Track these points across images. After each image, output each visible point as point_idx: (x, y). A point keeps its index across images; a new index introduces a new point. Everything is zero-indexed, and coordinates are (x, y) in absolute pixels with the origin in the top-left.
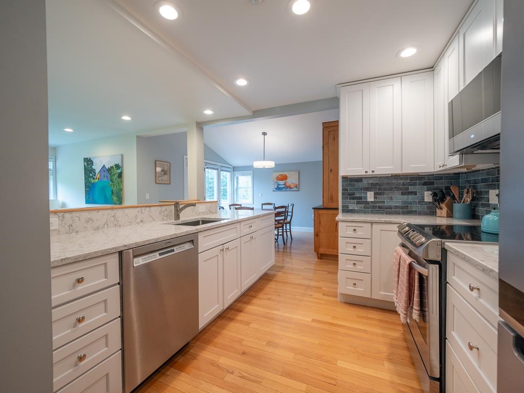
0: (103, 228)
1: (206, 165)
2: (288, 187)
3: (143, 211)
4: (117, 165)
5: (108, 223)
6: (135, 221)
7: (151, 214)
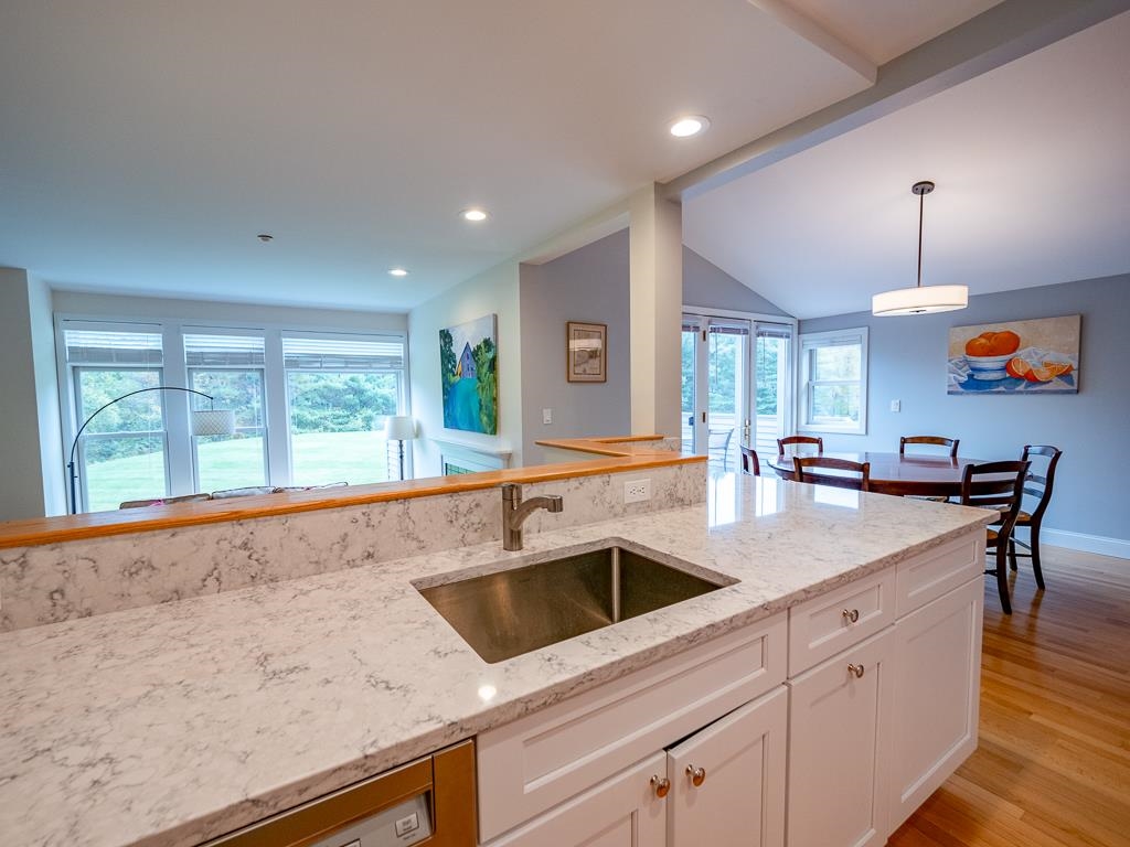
0: (197, 592)
1: (709, 323)
2: (1019, 379)
3: (375, 520)
4: (487, 342)
5: (220, 573)
6: (341, 557)
7: (411, 526)
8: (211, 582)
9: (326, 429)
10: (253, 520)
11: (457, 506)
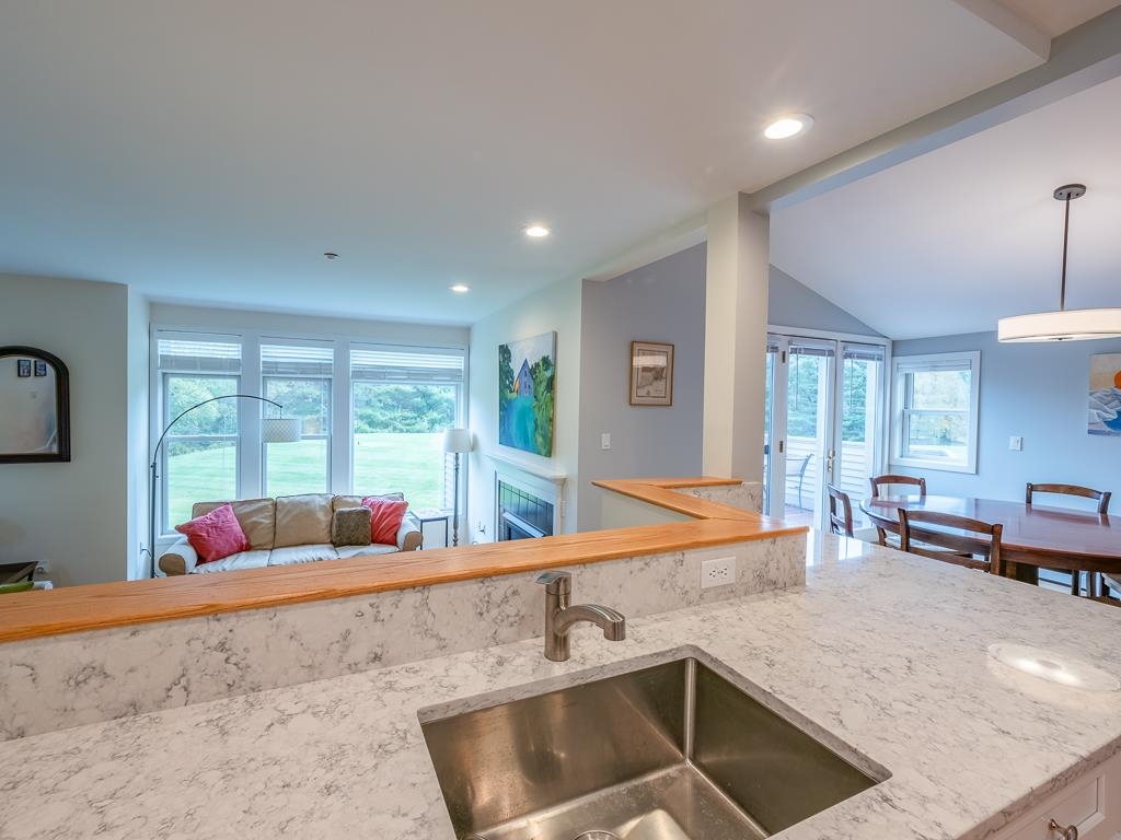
0: (159, 705)
1: (790, 343)
3: (384, 612)
4: (545, 360)
5: (188, 680)
6: (340, 660)
7: (430, 619)
8: (177, 692)
9: (395, 429)
10: (233, 614)
11: (489, 594)
